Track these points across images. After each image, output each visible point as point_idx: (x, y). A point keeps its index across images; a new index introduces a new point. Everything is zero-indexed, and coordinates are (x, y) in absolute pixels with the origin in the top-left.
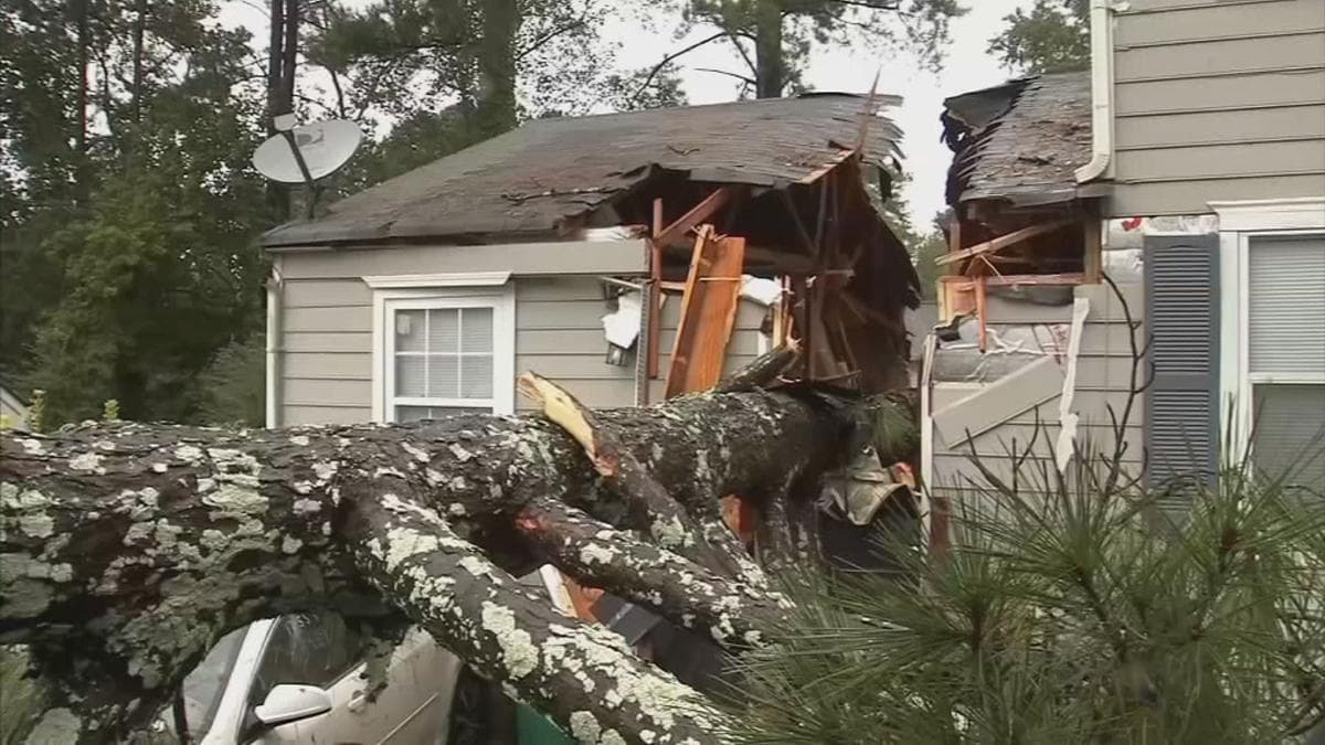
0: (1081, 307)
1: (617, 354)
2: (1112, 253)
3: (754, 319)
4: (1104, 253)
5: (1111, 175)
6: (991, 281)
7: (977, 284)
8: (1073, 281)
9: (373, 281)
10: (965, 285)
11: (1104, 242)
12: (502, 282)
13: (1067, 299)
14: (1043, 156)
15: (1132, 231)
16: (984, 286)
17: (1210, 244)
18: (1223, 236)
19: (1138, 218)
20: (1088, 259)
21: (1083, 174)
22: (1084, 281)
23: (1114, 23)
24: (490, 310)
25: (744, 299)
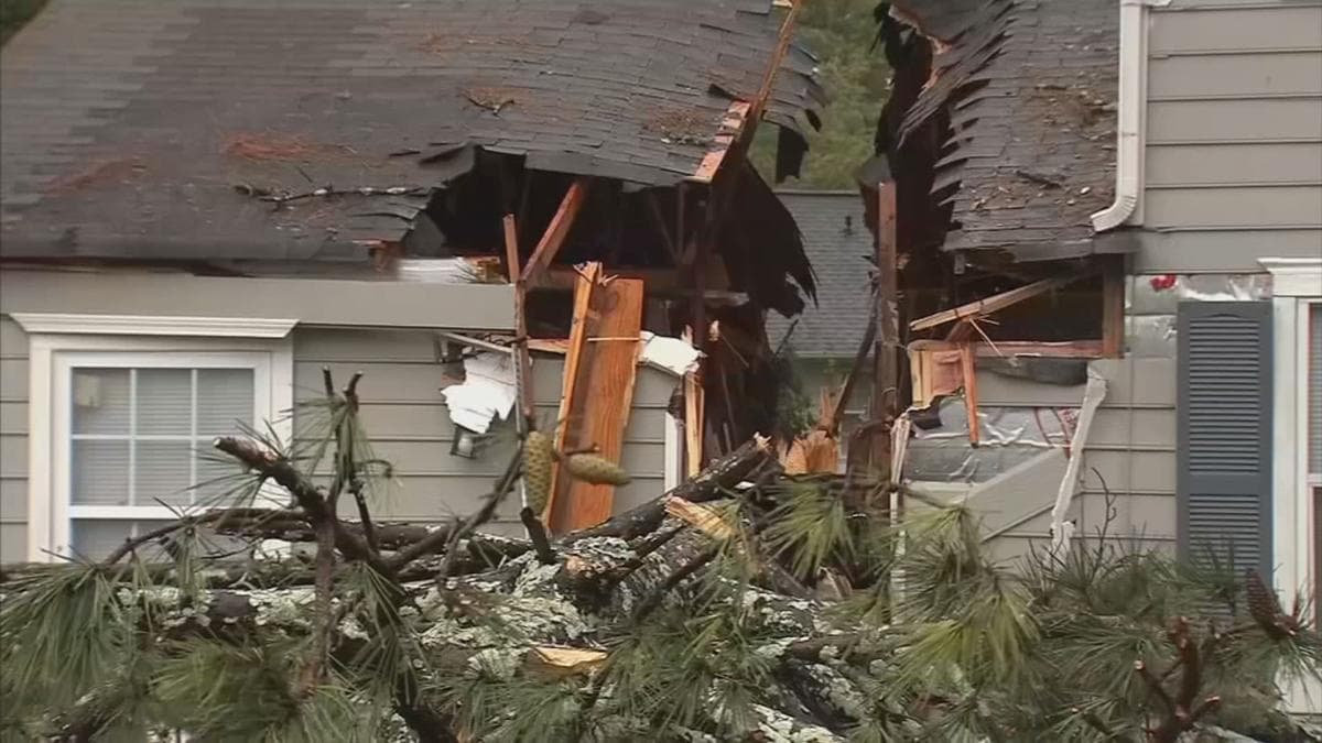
0: (1095, 385)
1: (465, 442)
2: (1141, 320)
3: (660, 394)
4: (1128, 320)
5: (1139, 221)
6: (982, 351)
7: (964, 353)
8: (1087, 354)
9: (31, 320)
10: (949, 354)
11: (1128, 305)
12: (281, 333)
13: (1076, 376)
14: (1049, 171)
15: (1165, 292)
16: (974, 356)
17: (1260, 315)
18: (1276, 301)
19: (1171, 277)
20: (1107, 323)
21: (1103, 220)
22: (1103, 354)
23: (1151, 21)
24: (250, 372)
25: (645, 367)
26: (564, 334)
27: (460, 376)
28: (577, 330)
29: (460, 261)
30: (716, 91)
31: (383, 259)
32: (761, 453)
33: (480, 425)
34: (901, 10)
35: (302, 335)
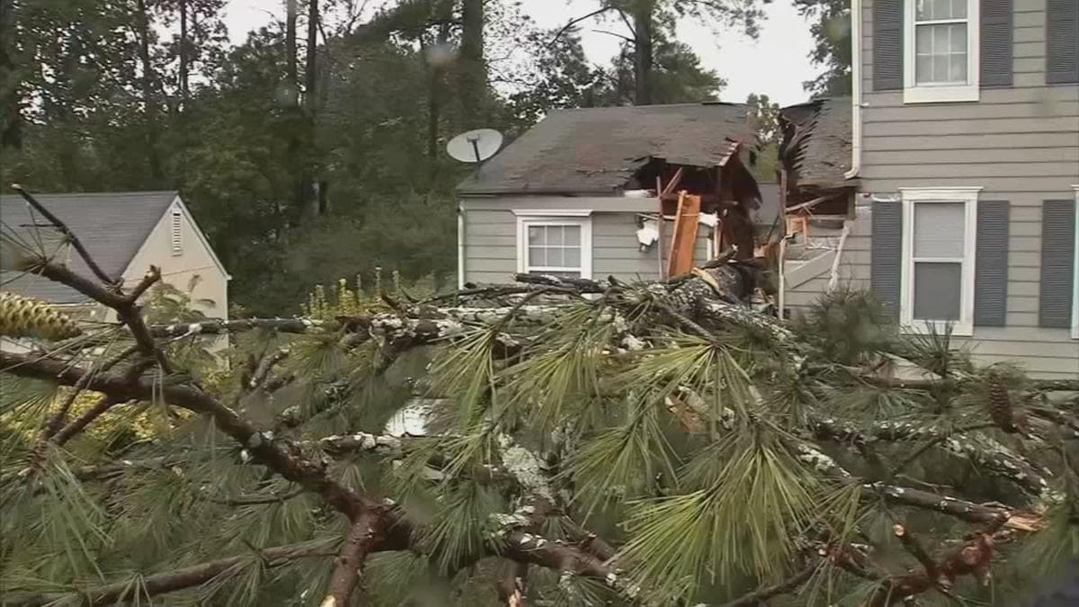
0: (846, 229)
1: (643, 248)
2: (860, 208)
3: (706, 232)
4: (856, 208)
5: (859, 176)
6: (809, 218)
7: (803, 219)
8: (843, 219)
9: (517, 212)
10: (798, 219)
11: (856, 203)
12: (587, 215)
13: (840, 226)
14: (831, 160)
15: (867, 199)
16: (807, 220)
17: (899, 205)
18: (904, 202)
19: (870, 194)
20: (850, 209)
21: (849, 175)
22: (847, 219)
23: (862, 111)
24: (579, 226)
25: (700, 224)
26: (674, 214)
27: (642, 227)
28: (679, 212)
29: (643, 191)
30: (728, 139)
31: (617, 191)
32: (735, 252)
33: (648, 243)
34: (786, 116)
35: (593, 214)
